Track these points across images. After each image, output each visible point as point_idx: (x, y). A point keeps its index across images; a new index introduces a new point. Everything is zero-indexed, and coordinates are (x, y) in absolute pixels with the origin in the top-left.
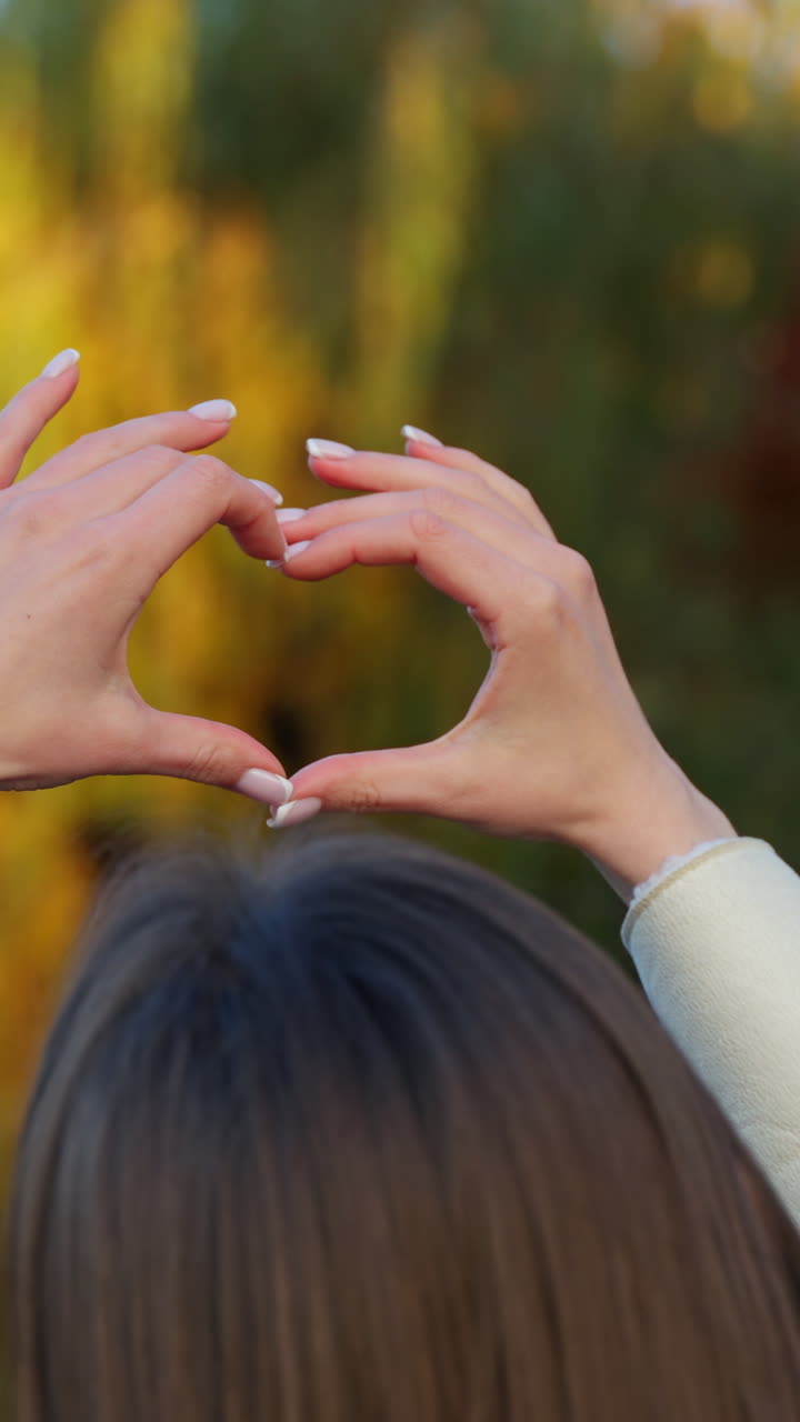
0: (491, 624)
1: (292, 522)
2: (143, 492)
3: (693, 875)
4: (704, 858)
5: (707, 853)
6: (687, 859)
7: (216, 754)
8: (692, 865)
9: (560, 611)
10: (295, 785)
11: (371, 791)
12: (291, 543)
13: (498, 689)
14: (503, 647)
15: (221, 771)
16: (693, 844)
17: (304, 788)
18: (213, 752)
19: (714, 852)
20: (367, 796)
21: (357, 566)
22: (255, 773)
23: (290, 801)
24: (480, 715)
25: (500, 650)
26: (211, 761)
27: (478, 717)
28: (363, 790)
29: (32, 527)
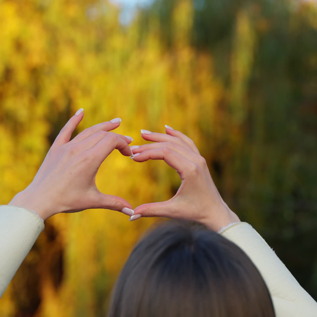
0: (181, 174)
1: (136, 149)
2: (97, 143)
3: (228, 231)
4: (230, 227)
5: (231, 226)
6: (226, 228)
7: (116, 204)
8: (227, 229)
9: (197, 171)
10: (135, 211)
11: (153, 212)
12: (134, 154)
13: (182, 189)
14: (184, 179)
15: (118, 208)
16: (228, 224)
17: (137, 212)
18: (116, 203)
19: (233, 226)
20: (152, 213)
21: (150, 160)
22: (126, 208)
23: (134, 215)
24: (179, 194)
25: (183, 180)
26: (115, 206)
27: (178, 195)
28: (151, 212)
29: (72, 153)
